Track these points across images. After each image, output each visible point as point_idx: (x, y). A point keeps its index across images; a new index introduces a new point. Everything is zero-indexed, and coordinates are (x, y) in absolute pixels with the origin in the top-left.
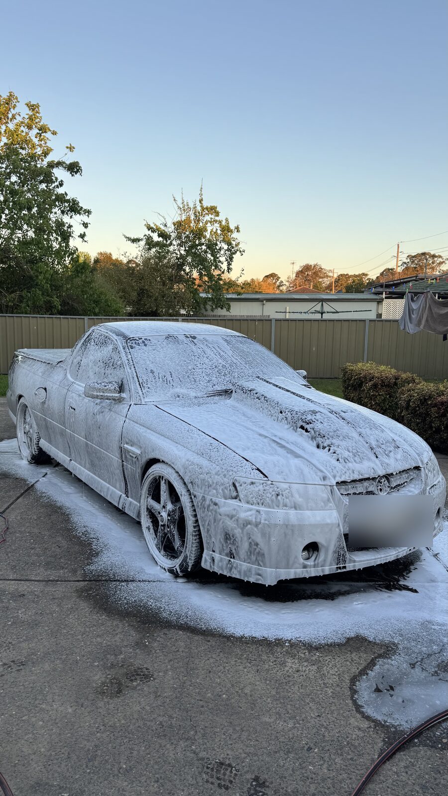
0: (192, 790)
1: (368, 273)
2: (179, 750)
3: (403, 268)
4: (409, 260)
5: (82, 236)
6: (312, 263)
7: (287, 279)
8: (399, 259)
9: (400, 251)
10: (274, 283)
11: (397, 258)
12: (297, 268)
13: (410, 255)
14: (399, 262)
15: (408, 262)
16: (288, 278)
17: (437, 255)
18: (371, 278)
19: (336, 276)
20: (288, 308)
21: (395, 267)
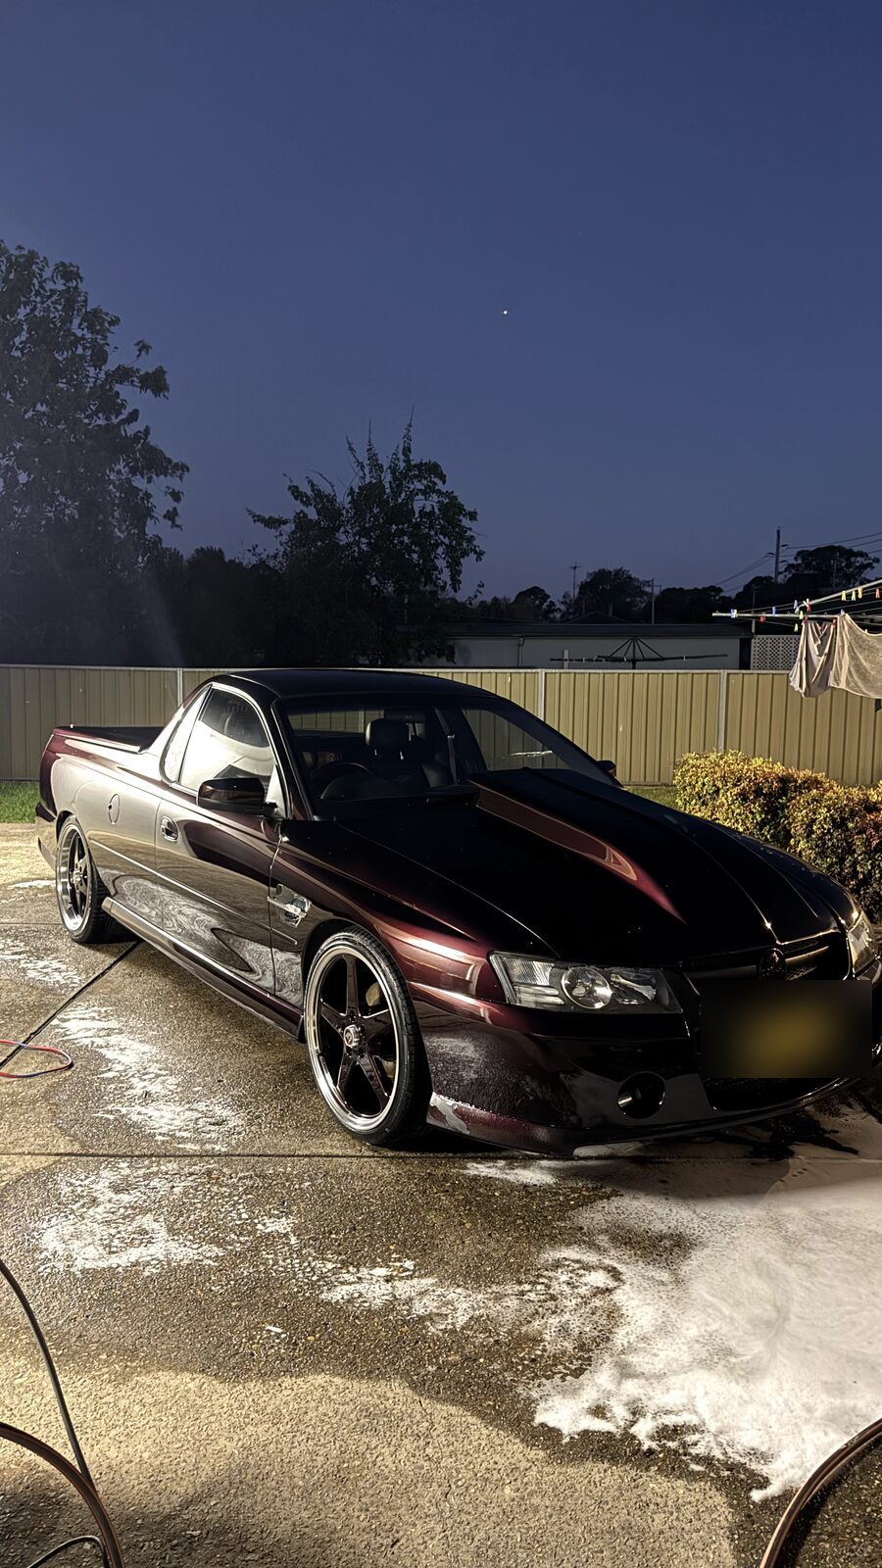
0: (432, 1525)
1: (721, 586)
2: (402, 1455)
3: (789, 576)
4: (799, 561)
5: (171, 516)
6: (611, 567)
7: (561, 599)
8: (781, 559)
9: (781, 544)
10: (537, 606)
11: (777, 557)
12: (582, 577)
13: (803, 551)
14: (780, 565)
15: (799, 565)
16: (564, 597)
17: (855, 550)
18: (727, 595)
19: (657, 592)
20: (566, 652)
21: (773, 576)
